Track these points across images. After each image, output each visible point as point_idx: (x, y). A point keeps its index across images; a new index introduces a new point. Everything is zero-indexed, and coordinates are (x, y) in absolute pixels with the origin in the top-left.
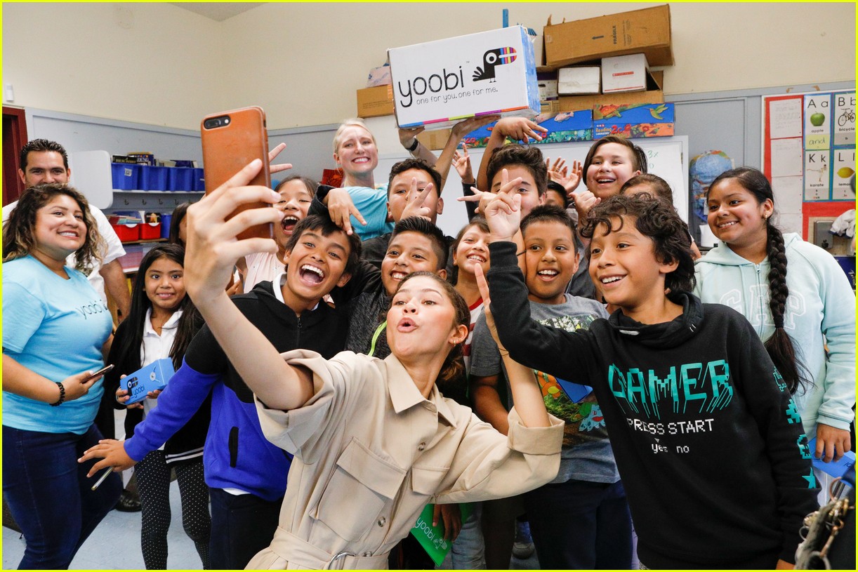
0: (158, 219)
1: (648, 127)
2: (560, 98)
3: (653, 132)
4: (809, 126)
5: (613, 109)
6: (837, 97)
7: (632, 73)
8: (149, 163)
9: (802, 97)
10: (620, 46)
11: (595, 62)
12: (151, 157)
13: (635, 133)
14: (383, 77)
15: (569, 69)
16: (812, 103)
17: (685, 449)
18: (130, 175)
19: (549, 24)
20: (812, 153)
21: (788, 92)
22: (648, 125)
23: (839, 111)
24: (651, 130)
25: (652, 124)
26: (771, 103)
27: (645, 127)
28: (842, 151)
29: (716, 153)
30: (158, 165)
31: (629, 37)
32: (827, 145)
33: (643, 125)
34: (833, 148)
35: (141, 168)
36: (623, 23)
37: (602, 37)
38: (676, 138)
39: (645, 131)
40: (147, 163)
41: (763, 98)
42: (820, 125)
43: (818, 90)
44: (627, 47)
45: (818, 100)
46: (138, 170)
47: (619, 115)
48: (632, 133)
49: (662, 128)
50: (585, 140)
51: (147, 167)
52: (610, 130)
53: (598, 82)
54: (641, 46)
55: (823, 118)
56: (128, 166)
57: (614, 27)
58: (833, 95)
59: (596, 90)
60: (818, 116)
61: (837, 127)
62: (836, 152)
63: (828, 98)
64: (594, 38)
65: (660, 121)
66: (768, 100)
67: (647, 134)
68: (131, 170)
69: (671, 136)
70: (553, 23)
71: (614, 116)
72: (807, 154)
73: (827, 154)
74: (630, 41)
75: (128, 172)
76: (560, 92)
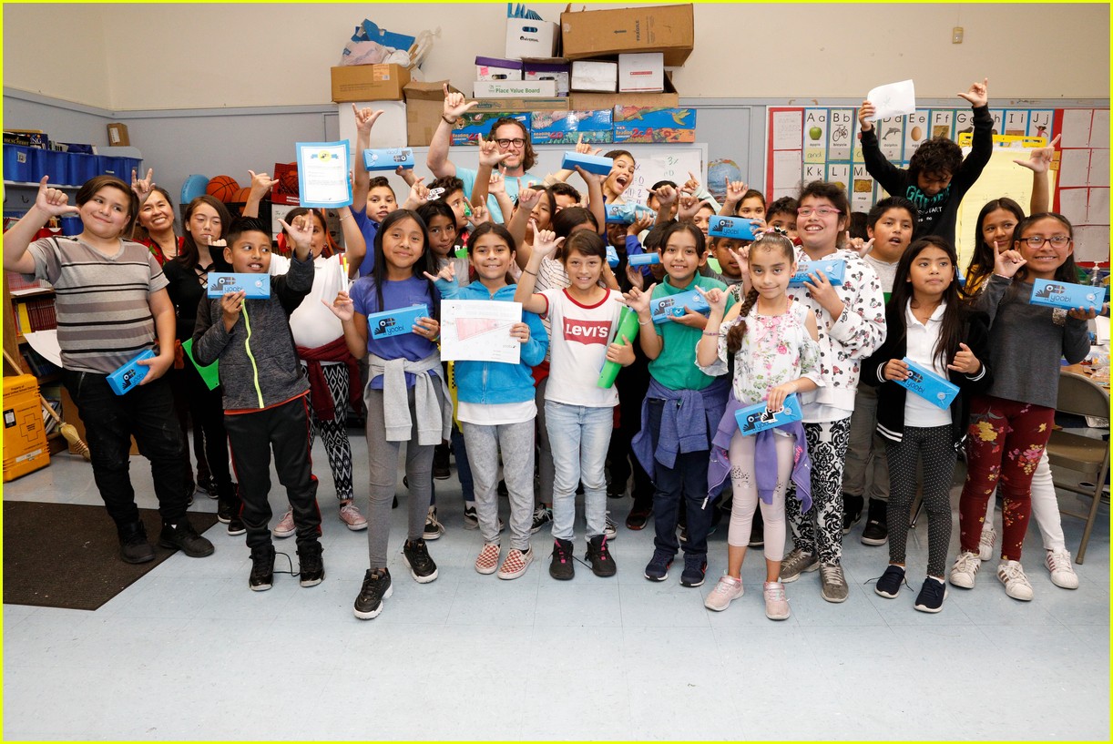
0: (58, 222)
1: (669, 132)
2: (571, 94)
3: (675, 138)
4: (808, 140)
5: (635, 111)
6: (833, 112)
7: (650, 73)
8: (44, 145)
9: (803, 110)
10: (643, 44)
11: (612, 57)
12: (44, 138)
13: (656, 137)
14: (367, 54)
15: (584, 63)
16: (811, 117)
17: (930, 219)
18: (24, 162)
19: (568, 10)
20: (810, 166)
21: (790, 104)
22: (670, 130)
23: (834, 127)
24: (673, 135)
25: (674, 129)
26: (776, 114)
27: (667, 132)
28: (836, 166)
29: (727, 162)
30: (53, 149)
31: (653, 34)
32: (823, 160)
33: (665, 130)
34: (827, 163)
35: (35, 150)
36: (647, 18)
37: (625, 31)
38: (696, 145)
39: (667, 136)
40: (41, 145)
41: (768, 107)
42: (818, 139)
43: (817, 104)
44: (651, 45)
45: (817, 114)
46: (33, 154)
47: (641, 118)
48: (653, 137)
49: (684, 134)
50: (605, 143)
51: (41, 150)
52: (631, 133)
53: (615, 80)
54: (665, 46)
55: (820, 132)
56: (21, 149)
57: (637, 22)
58: (829, 110)
59: (613, 89)
60: (816, 130)
61: (832, 142)
62: (831, 166)
63: (824, 113)
64: (616, 32)
65: (682, 127)
66: (772, 110)
67: (669, 139)
68: (25, 155)
69: (691, 143)
70: (572, 10)
71: (635, 118)
72: (806, 166)
73: (822, 168)
74: (653, 40)
75: (22, 157)
76: (573, 87)
